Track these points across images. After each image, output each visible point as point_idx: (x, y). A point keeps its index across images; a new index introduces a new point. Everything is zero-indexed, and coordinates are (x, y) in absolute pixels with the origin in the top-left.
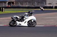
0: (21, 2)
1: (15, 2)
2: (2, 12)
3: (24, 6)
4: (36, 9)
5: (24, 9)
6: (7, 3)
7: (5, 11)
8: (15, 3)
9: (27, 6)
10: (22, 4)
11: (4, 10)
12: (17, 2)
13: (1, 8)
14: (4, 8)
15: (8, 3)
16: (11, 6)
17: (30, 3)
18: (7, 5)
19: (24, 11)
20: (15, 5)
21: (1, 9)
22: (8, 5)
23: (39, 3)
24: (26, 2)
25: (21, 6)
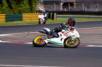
0: (87, 4)
1: (76, 2)
2: (52, 20)
3: (91, 10)
5: (91, 15)
6: (62, 4)
8: (75, 4)
9: (97, 10)
10: (88, 7)
11: (57, 17)
12: (80, 2)
13: (51, 14)
14: (55, 14)
16: (68, 9)
18: (61, 9)
19: (92, 19)
20: (75, 8)
22: (64, 8)
24: (95, 3)
25: (86, 10)
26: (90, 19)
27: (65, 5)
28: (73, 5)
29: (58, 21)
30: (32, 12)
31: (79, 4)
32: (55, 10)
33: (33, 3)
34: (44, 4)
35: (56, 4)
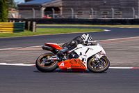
0: (77, 9)
1: (63, 7)
2: (30, 32)
3: (84, 17)
4: (113, 24)
5: (83, 24)
6: (43, 9)
7: (37, 29)
8: (61, 9)
9: (91, 17)
10: (80, 13)
11: (36, 27)
12: (68, 7)
13: (29, 22)
14: (34, 23)
15: (45, 10)
16: (52, 16)
17: (98, 10)
18: (43, 16)
19: (84, 29)
20: (62, 15)
21: (29, 25)
22: (46, 14)
23: (120, 9)
24: (89, 7)
25: (76, 17)
26: (82, 30)
27: (48, 10)
28: (59, 10)
29: (37, 33)
30: (3, 21)
31: (66, 8)
32: (34, 18)
33: (4, 7)
34: (19, 9)
35: (35, 9)
